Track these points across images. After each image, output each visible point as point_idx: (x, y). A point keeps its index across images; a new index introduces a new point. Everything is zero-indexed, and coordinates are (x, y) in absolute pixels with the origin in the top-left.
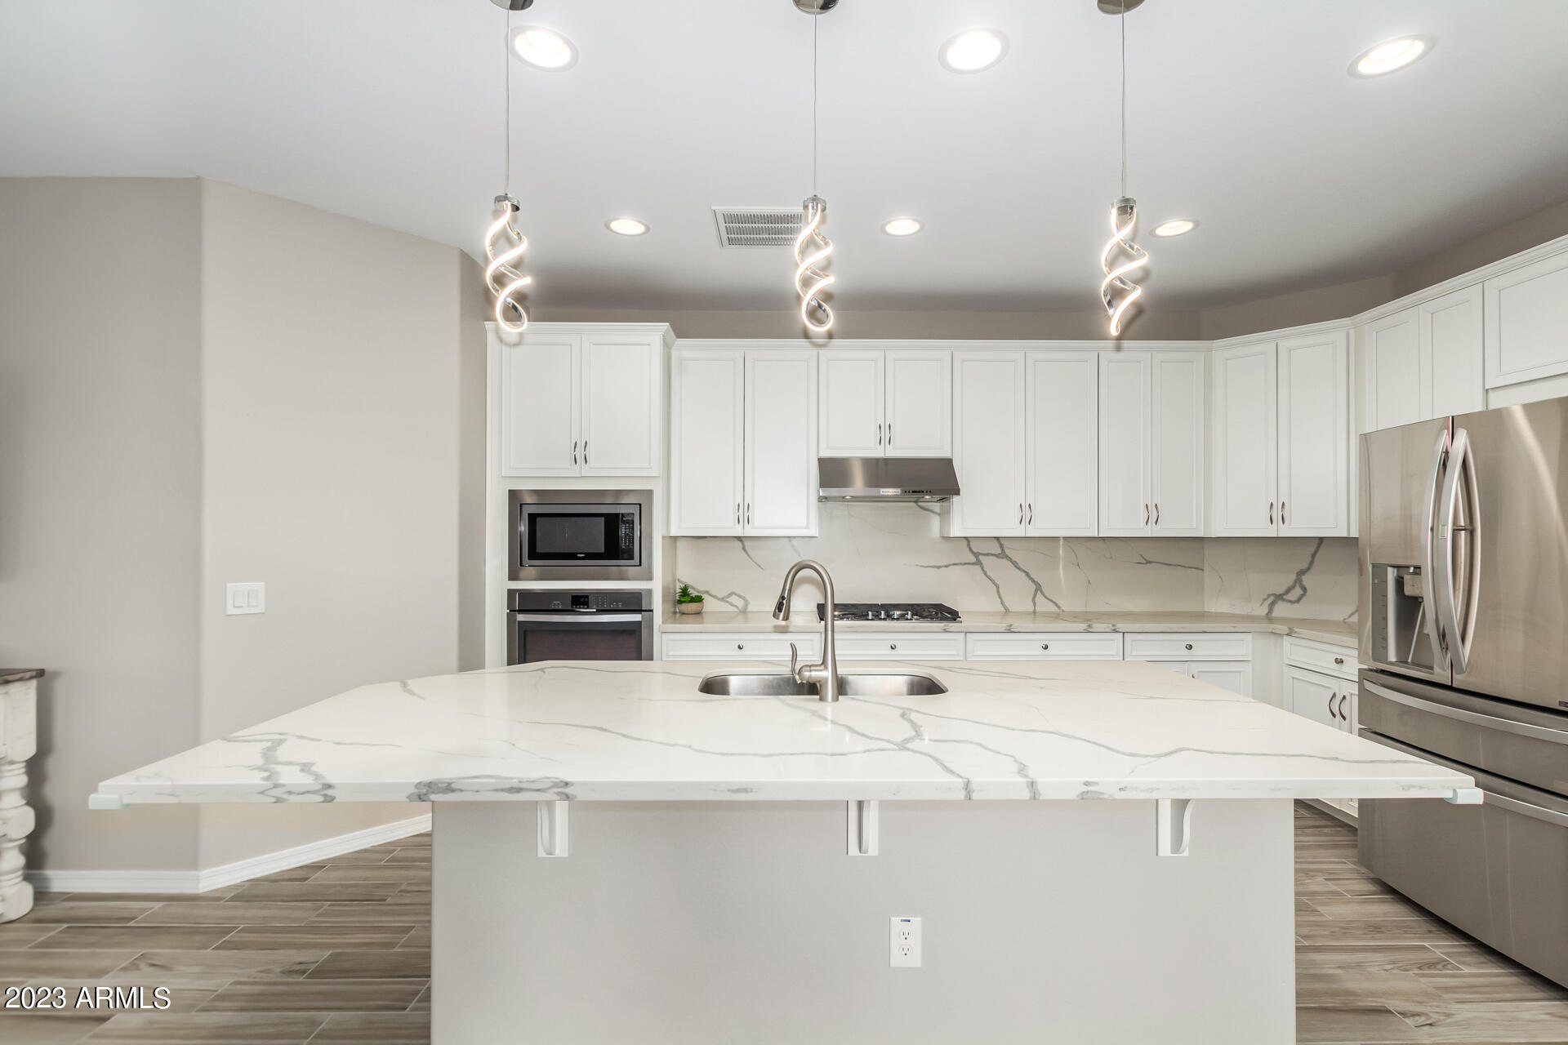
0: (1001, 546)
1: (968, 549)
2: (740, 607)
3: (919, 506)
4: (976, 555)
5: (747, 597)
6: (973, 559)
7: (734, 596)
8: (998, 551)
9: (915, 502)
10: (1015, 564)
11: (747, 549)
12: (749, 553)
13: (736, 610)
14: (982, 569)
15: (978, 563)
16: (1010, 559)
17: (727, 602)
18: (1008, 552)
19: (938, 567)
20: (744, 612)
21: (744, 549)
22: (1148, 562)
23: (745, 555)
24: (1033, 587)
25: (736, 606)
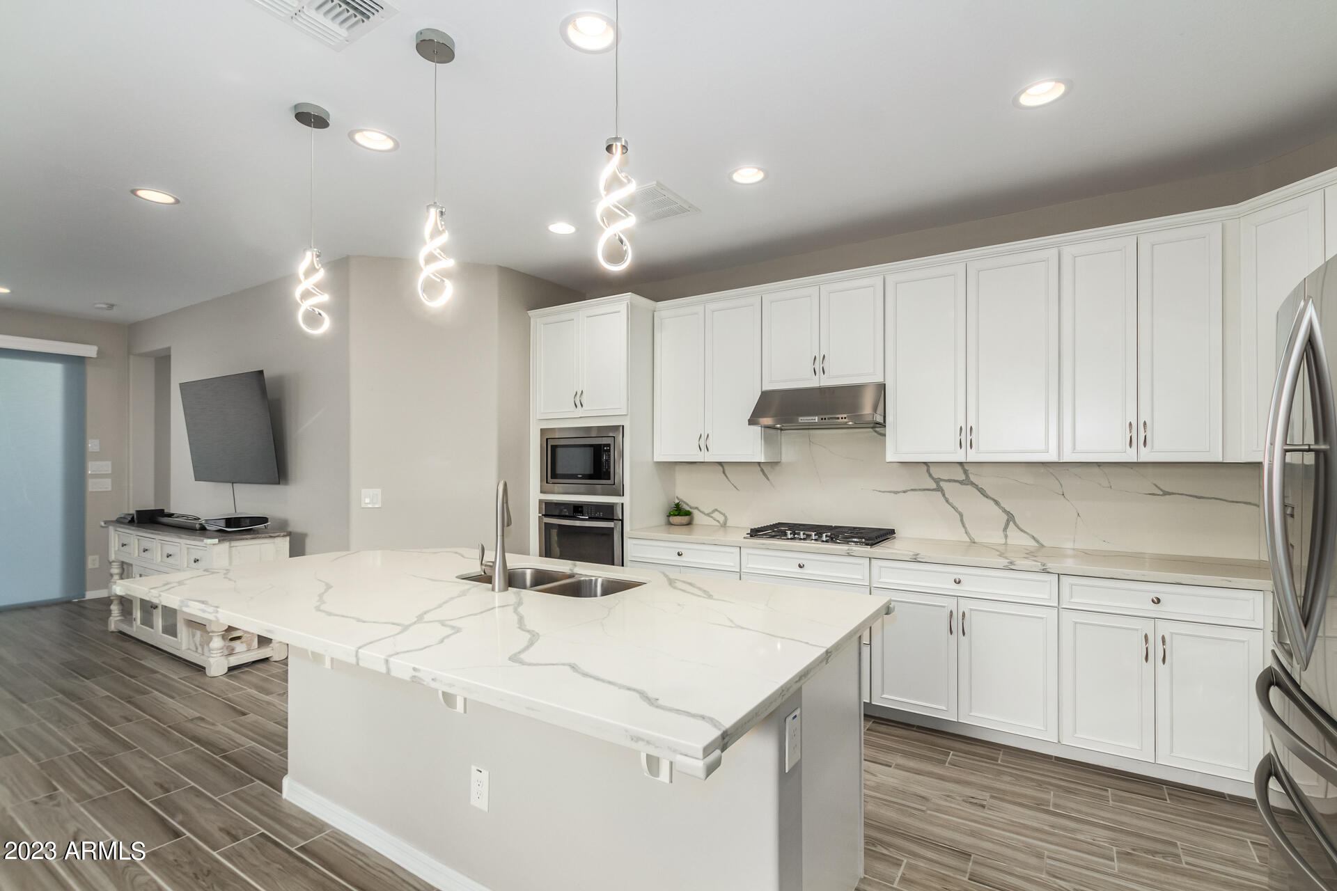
0: (966, 472)
1: (927, 475)
2: (721, 522)
3: (876, 432)
4: (937, 481)
5: (727, 514)
6: (934, 486)
7: (716, 512)
8: (962, 477)
9: (872, 428)
10: (982, 492)
11: (726, 472)
12: (727, 475)
13: (718, 524)
14: (944, 495)
15: (939, 489)
16: (976, 486)
17: (712, 517)
18: (973, 478)
19: (896, 493)
20: (724, 525)
21: (724, 472)
22: (1166, 493)
23: (725, 478)
24: (1005, 517)
25: (718, 521)
